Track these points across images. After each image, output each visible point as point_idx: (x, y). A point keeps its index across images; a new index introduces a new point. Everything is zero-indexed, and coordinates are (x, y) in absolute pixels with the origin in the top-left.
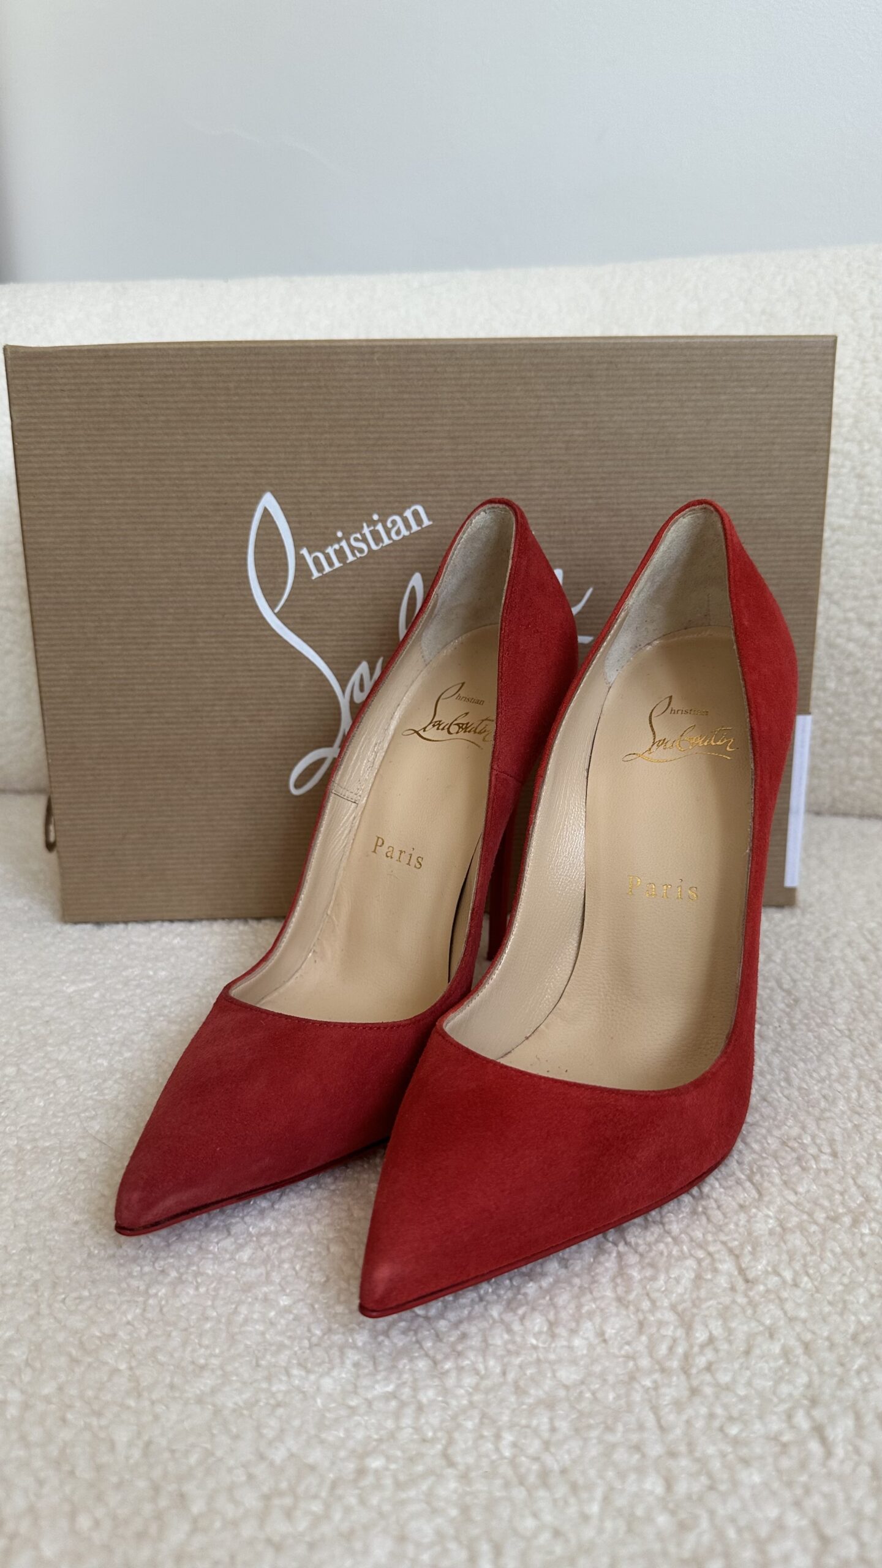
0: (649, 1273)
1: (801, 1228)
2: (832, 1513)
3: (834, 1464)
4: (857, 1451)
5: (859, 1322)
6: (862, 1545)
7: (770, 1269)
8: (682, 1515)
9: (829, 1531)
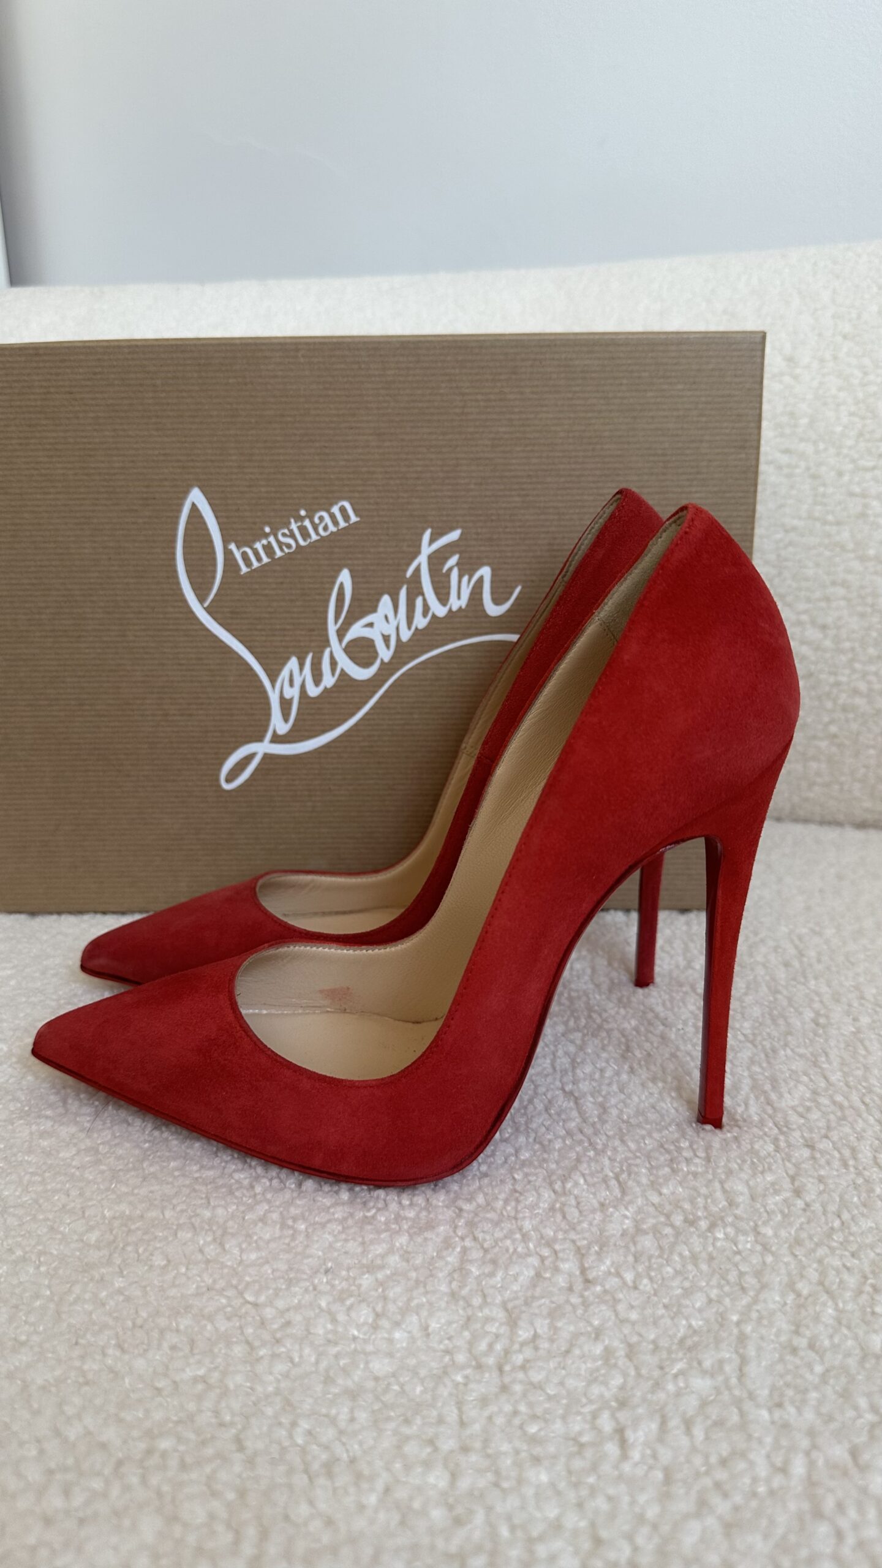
0: (488, 1269)
1: (655, 1231)
2: (612, 1516)
3: (627, 1467)
4: (654, 1456)
5: (690, 1326)
6: (636, 1549)
7: (613, 1270)
8: (459, 1510)
9: (604, 1534)
